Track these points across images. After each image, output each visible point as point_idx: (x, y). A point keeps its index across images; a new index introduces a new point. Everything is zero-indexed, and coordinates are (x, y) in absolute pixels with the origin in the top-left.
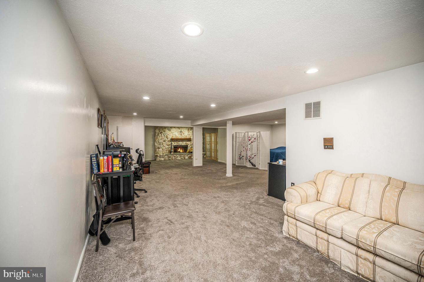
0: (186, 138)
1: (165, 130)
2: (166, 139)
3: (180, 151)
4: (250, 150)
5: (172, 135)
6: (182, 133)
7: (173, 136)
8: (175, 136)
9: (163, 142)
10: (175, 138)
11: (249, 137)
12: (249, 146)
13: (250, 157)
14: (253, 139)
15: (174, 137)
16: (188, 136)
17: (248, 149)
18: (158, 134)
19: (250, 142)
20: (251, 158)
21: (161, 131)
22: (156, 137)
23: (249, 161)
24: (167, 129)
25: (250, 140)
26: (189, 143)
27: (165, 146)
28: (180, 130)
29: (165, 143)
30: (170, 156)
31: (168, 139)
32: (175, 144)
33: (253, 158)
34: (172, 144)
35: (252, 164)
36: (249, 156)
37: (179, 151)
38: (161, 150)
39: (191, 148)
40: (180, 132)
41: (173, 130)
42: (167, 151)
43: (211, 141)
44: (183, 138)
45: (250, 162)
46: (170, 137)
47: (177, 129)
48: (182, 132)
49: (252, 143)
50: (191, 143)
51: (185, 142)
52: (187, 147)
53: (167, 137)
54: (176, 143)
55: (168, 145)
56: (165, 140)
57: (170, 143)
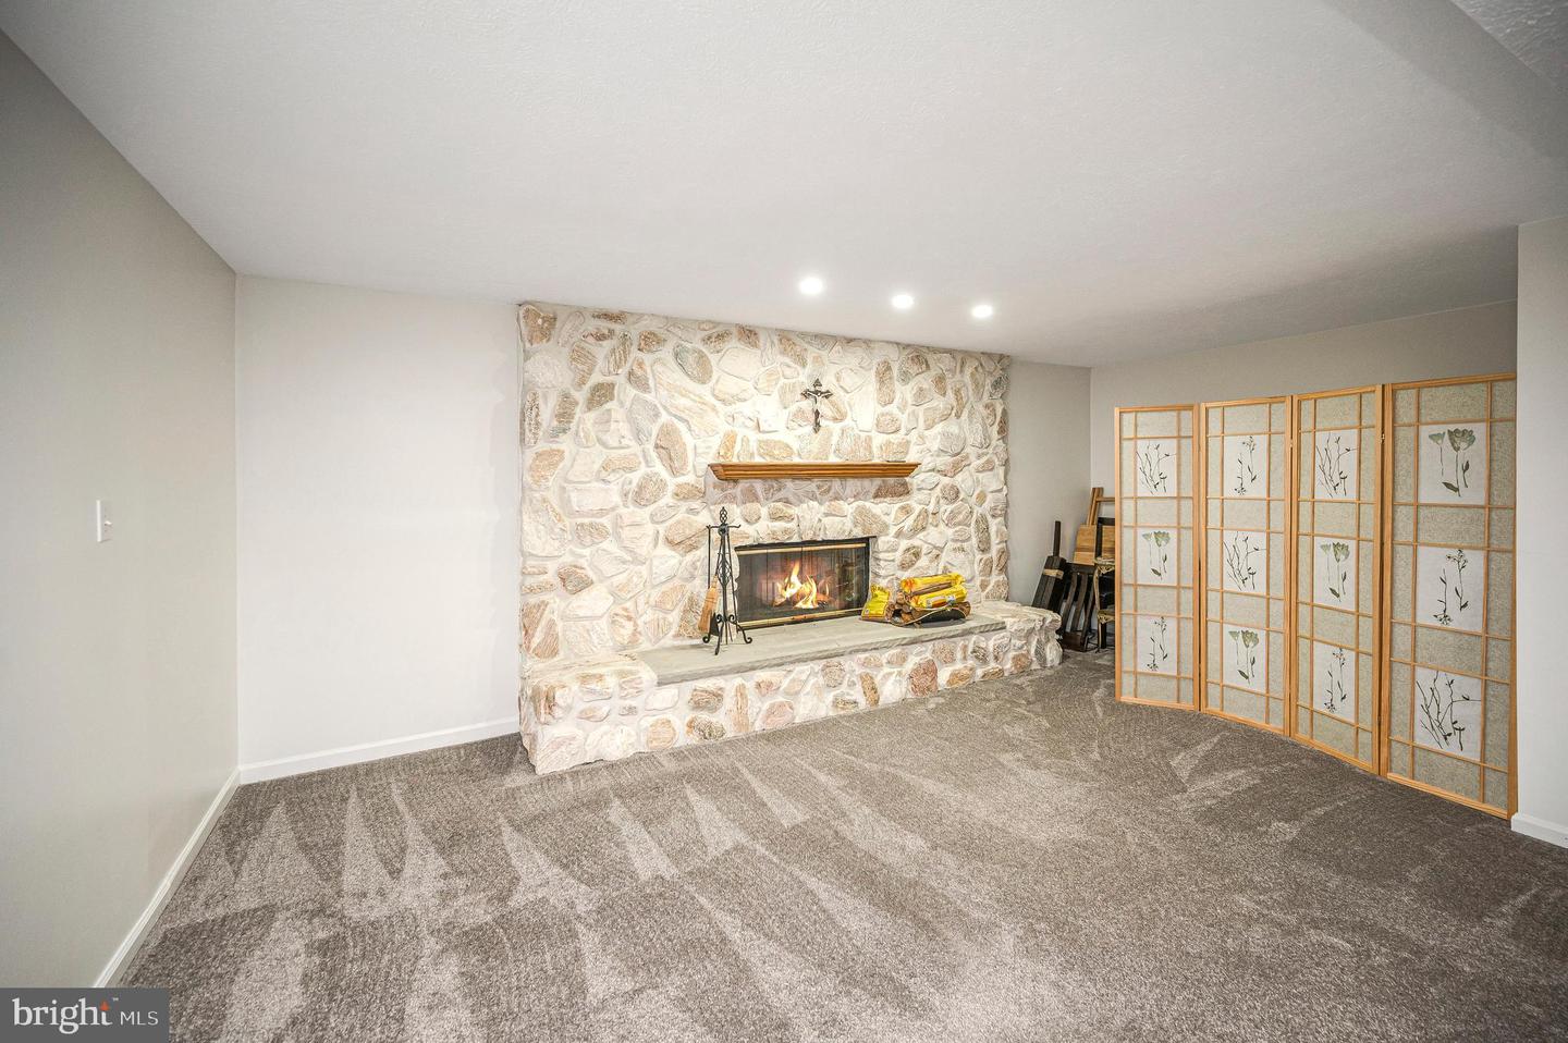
0: (861, 458)
1: (647, 358)
2: (660, 469)
3: (791, 602)
5: (724, 428)
6: (824, 406)
7: (730, 440)
8: (754, 437)
9: (630, 512)
10: (758, 460)
15: (748, 452)
16: (879, 439)
18: (564, 415)
21: (596, 378)
22: (542, 446)
24: (666, 352)
26: (885, 511)
27: (644, 547)
28: (804, 379)
29: (643, 514)
30: (718, 696)
31: (674, 472)
32: (757, 523)
34: (723, 530)
37: (788, 594)
38: (595, 602)
39: (903, 567)
40: (806, 394)
41: (737, 367)
42: (674, 617)
44: (833, 459)
46: (702, 450)
47: (778, 360)
48: (827, 395)
50: (907, 510)
51: (849, 508)
52: (866, 551)
53: (668, 449)
54: (764, 511)
55: (684, 545)
56: (648, 478)
57: (707, 517)
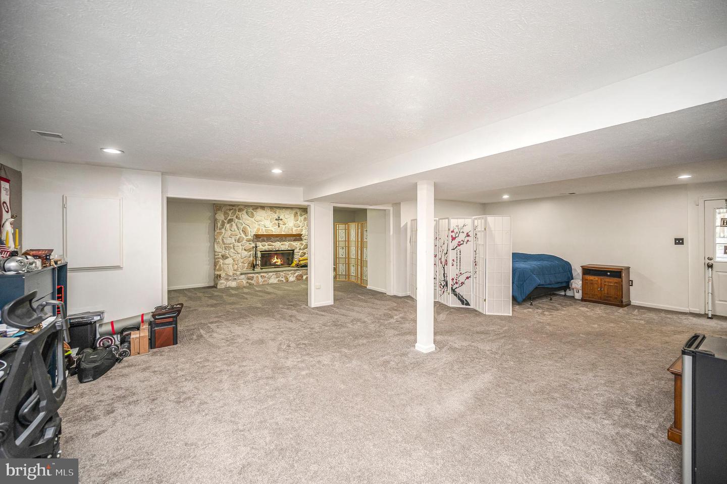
0: (290, 232)
1: (240, 213)
2: (243, 235)
3: (275, 262)
4: (455, 263)
5: (257, 226)
6: (281, 222)
7: (258, 230)
8: (264, 229)
9: (236, 244)
10: (265, 233)
11: (452, 232)
12: (452, 255)
13: (455, 281)
14: (462, 237)
15: (263, 231)
16: (295, 229)
17: (450, 262)
18: (223, 224)
19: (455, 242)
20: (457, 283)
21: (229, 218)
22: (218, 231)
23: (453, 290)
24: (244, 212)
25: (453, 239)
26: (296, 245)
27: (240, 251)
28: (276, 216)
29: (239, 244)
30: (253, 277)
31: (246, 236)
32: (263, 246)
33: (463, 283)
34: (256, 247)
35: (459, 299)
36: (453, 279)
38: (229, 261)
39: (301, 256)
40: (276, 220)
41: (260, 215)
42: (246, 265)
43: (348, 240)
44: (283, 233)
45: (456, 295)
46: (252, 231)
47: (269, 212)
48: (281, 220)
49: (459, 245)
50: (302, 244)
51: (287, 243)
52: (293, 253)
53: (244, 232)
54: (266, 244)
55: (249, 250)
56: (240, 237)
57: (253, 245)
